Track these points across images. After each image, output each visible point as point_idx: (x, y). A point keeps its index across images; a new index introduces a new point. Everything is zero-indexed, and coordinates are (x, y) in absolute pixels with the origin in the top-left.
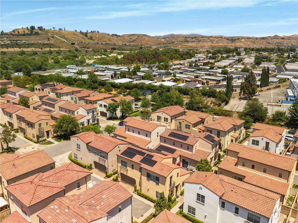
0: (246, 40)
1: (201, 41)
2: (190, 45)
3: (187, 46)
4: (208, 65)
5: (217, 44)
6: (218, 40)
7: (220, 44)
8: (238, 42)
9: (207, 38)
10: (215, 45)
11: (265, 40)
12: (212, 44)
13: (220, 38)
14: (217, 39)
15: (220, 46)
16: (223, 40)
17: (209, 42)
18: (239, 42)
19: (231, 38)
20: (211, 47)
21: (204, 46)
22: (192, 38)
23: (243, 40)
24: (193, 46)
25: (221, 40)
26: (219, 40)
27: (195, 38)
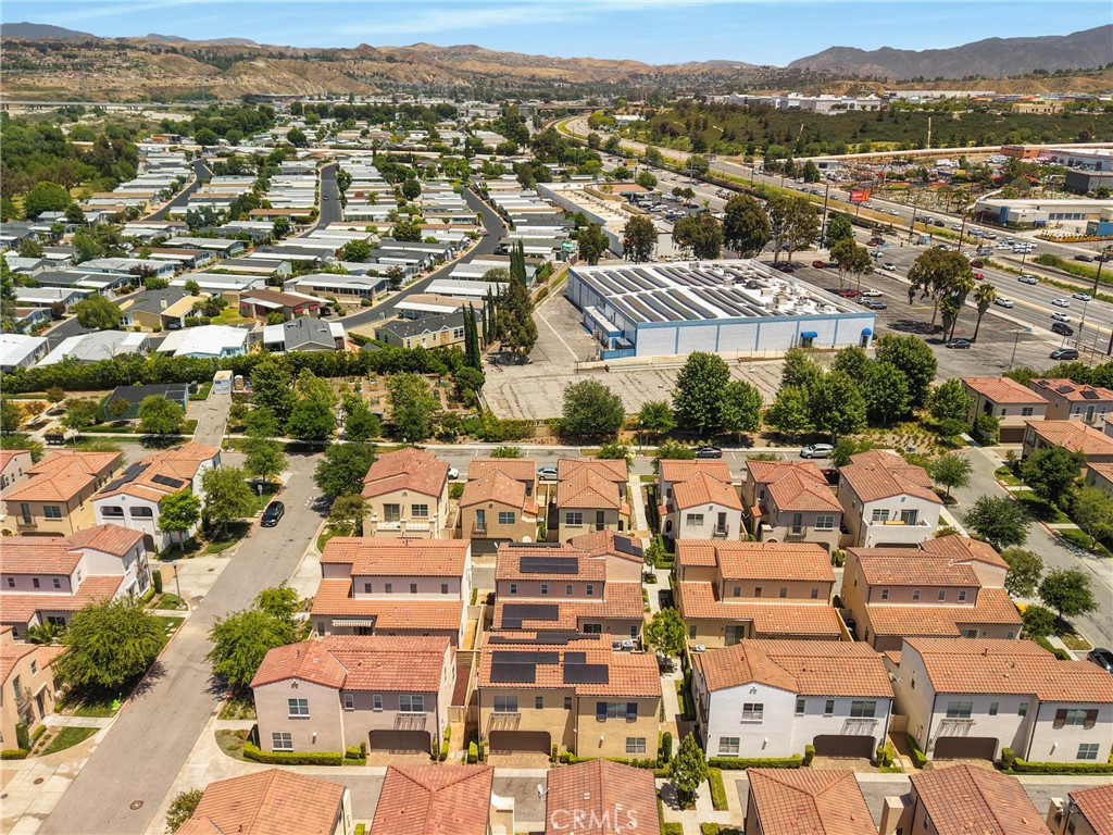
0: (272, 61)
1: (92, 65)
2: (49, 85)
3: (38, 89)
4: (251, 213)
5: (169, 82)
6: (163, 60)
7: (181, 81)
8: (246, 73)
9: (111, 53)
10: (162, 83)
11: (337, 64)
12: (147, 82)
13: (167, 51)
14: (156, 59)
15: (181, 88)
16: (181, 62)
17: (128, 68)
18: (251, 72)
19: (208, 52)
20: (148, 96)
21: (114, 90)
22: (42, 49)
23: (260, 64)
24: (63, 88)
25: (175, 60)
26: (167, 61)
27: (57, 47)
